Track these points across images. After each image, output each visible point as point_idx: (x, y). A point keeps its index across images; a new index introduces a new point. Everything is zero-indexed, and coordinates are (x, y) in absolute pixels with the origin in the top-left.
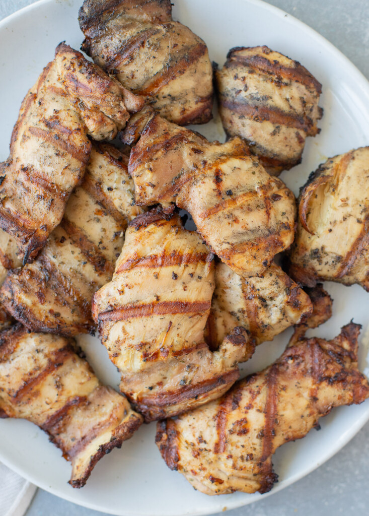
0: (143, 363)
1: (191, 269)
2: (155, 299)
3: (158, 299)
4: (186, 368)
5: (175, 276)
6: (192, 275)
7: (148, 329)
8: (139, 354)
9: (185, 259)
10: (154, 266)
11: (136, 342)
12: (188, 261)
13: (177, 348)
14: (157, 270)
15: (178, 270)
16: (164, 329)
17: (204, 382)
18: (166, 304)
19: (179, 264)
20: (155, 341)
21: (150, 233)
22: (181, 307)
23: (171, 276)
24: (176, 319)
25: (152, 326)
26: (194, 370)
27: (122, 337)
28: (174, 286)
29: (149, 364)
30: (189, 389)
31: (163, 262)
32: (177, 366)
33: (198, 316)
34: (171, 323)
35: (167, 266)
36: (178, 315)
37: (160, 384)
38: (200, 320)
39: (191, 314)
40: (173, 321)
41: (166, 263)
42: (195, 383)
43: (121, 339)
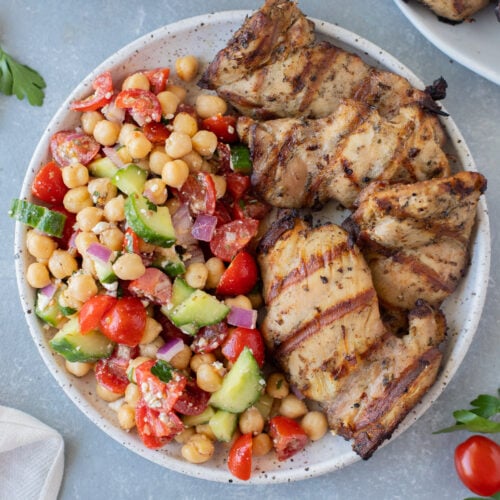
0: (336, 382)
1: (337, 265)
2: (316, 312)
3: (318, 310)
4: (382, 366)
5: (325, 280)
6: (341, 271)
7: (324, 344)
8: (327, 375)
9: (326, 258)
10: (299, 281)
11: (318, 364)
12: (330, 259)
13: (363, 349)
14: (304, 282)
15: (325, 272)
16: (339, 338)
17: (407, 370)
18: (330, 312)
19: (323, 266)
20: (336, 354)
21: (280, 250)
22: (345, 306)
23: (320, 281)
24: (347, 322)
25: (326, 340)
26: (391, 363)
27: (303, 365)
28: (328, 290)
29: (343, 380)
30: (395, 386)
31: (306, 272)
32: (372, 369)
33: (367, 308)
34: (343, 327)
35: (312, 273)
36: (346, 316)
37: (364, 396)
38: (371, 310)
39: (359, 309)
40: (345, 325)
41: (309, 271)
42: (397, 376)
43: (303, 368)
